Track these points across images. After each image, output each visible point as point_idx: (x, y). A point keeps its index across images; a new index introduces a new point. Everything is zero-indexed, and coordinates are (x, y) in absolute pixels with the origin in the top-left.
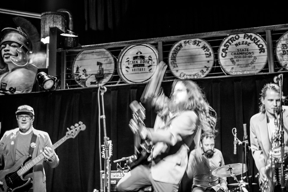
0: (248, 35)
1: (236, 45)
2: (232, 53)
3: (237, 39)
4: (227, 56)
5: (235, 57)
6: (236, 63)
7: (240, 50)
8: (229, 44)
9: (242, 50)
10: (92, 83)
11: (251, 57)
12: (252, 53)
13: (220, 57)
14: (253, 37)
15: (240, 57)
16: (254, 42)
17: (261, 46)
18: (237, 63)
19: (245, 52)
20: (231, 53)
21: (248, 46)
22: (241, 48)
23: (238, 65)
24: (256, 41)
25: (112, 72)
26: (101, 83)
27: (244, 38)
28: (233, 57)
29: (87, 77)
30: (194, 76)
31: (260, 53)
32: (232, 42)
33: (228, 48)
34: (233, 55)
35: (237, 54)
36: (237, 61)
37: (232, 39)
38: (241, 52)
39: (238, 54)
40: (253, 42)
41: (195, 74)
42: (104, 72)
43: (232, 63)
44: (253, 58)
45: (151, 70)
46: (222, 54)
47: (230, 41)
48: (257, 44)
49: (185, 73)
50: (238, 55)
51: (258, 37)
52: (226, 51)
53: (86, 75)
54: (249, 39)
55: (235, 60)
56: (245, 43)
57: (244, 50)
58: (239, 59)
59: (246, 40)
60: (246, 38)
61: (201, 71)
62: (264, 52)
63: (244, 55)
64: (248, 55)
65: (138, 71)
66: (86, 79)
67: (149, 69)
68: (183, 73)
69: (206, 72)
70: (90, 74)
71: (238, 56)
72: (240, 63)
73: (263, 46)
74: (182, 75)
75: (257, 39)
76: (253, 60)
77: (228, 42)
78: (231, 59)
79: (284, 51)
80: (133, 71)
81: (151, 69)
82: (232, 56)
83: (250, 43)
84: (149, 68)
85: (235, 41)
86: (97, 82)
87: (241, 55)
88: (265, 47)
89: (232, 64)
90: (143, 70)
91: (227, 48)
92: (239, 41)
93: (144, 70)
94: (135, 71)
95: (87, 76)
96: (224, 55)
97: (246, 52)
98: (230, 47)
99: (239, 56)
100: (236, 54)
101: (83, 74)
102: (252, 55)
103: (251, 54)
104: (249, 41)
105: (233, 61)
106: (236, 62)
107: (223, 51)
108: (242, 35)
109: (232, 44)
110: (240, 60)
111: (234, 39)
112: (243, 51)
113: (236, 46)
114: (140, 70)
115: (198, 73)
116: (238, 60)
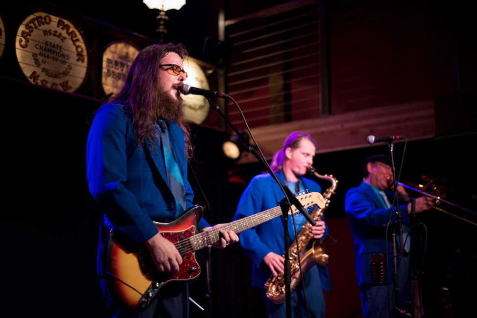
0: (63, 23)
1: (45, 32)
2: (37, 45)
3: (48, 23)
4: (28, 46)
5: (41, 54)
6: (40, 65)
7: (49, 44)
8: (33, 26)
9: (52, 45)
11: (64, 62)
12: (66, 57)
13: (17, 45)
14: (71, 30)
15: (48, 57)
16: (72, 39)
17: (80, 50)
18: (43, 66)
19: (56, 50)
20: (35, 43)
21: (61, 41)
22: (51, 42)
23: (44, 70)
24: (74, 39)
27: (58, 26)
28: (37, 51)
31: (78, 60)
32: (40, 25)
33: (32, 34)
34: (38, 49)
35: (44, 50)
36: (42, 61)
37: (40, 19)
38: (50, 49)
39: (46, 50)
40: (70, 37)
43: (35, 62)
44: (66, 66)
46: (21, 41)
47: (36, 22)
48: (75, 45)
50: (45, 52)
51: (77, 33)
52: (28, 37)
54: (65, 31)
55: (40, 58)
56: (58, 34)
57: (56, 46)
58: (46, 58)
59: (59, 30)
60: (61, 27)
62: (83, 61)
63: (55, 55)
64: (60, 58)
71: (45, 54)
72: (46, 66)
73: (82, 51)
75: (76, 36)
76: (67, 70)
77: (32, 21)
78: (34, 55)
79: (108, 71)
82: (35, 49)
83: (65, 38)
85: (44, 24)
87: (49, 53)
88: (85, 53)
89: (34, 64)
91: (31, 32)
92: (50, 28)
96: (23, 43)
97: (58, 51)
98: (35, 32)
99: (47, 54)
100: (42, 48)
102: (65, 59)
103: (64, 57)
104: (64, 33)
105: (36, 61)
106: (41, 63)
107: (22, 36)
108: (55, 19)
109: (39, 27)
110: (48, 63)
111: (43, 21)
112: (53, 49)
113: (45, 36)
116: (44, 60)
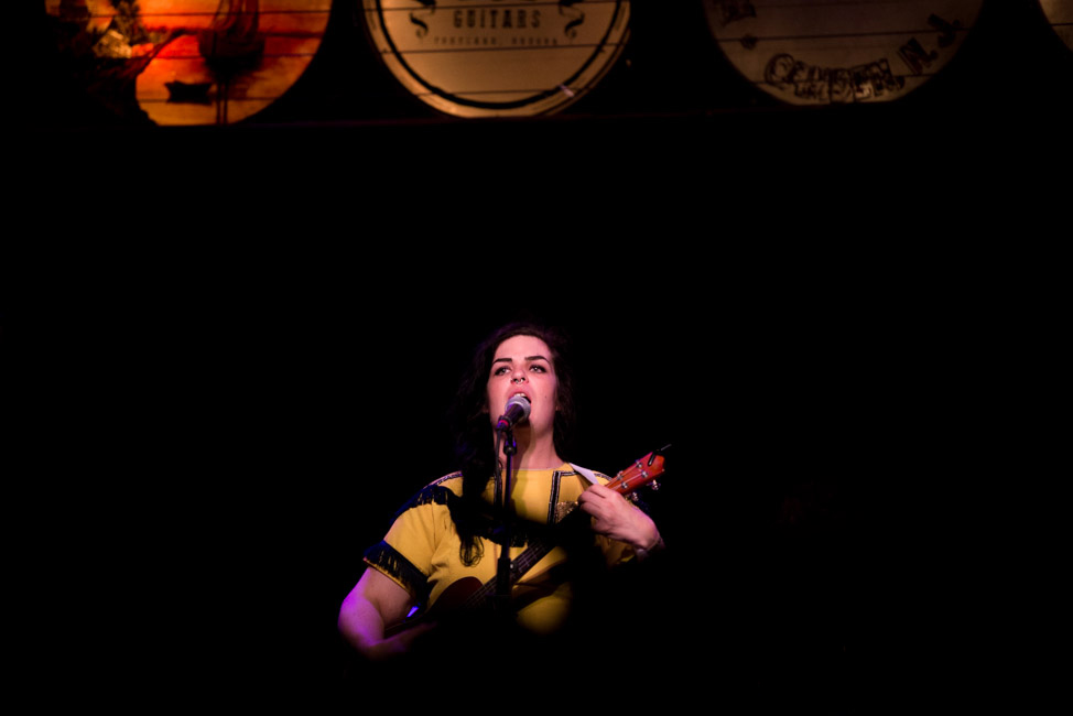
10: (178, 93)
25: (320, 26)
26: (242, 97)
29: (138, 50)
30: (858, 79)
41: (868, 67)
42: (265, 22)
45: (577, 28)
49: (797, 57)
53: (137, 35)
61: (903, 49)
65: (493, 26)
66: (141, 63)
67: (567, 21)
68: (785, 56)
69: (934, 55)
70: (162, 30)
74: (781, 72)
80: (458, 23)
81: (579, 22)
84: (567, 10)
86: (214, 88)
90: (529, 20)
93: (536, 25)
94: (471, 24)
95: (144, 40)
101: (114, 26)
114: (507, 24)
115: (884, 60)
